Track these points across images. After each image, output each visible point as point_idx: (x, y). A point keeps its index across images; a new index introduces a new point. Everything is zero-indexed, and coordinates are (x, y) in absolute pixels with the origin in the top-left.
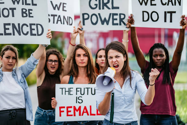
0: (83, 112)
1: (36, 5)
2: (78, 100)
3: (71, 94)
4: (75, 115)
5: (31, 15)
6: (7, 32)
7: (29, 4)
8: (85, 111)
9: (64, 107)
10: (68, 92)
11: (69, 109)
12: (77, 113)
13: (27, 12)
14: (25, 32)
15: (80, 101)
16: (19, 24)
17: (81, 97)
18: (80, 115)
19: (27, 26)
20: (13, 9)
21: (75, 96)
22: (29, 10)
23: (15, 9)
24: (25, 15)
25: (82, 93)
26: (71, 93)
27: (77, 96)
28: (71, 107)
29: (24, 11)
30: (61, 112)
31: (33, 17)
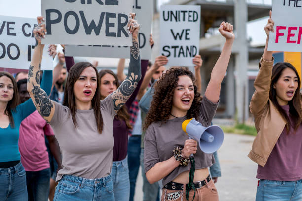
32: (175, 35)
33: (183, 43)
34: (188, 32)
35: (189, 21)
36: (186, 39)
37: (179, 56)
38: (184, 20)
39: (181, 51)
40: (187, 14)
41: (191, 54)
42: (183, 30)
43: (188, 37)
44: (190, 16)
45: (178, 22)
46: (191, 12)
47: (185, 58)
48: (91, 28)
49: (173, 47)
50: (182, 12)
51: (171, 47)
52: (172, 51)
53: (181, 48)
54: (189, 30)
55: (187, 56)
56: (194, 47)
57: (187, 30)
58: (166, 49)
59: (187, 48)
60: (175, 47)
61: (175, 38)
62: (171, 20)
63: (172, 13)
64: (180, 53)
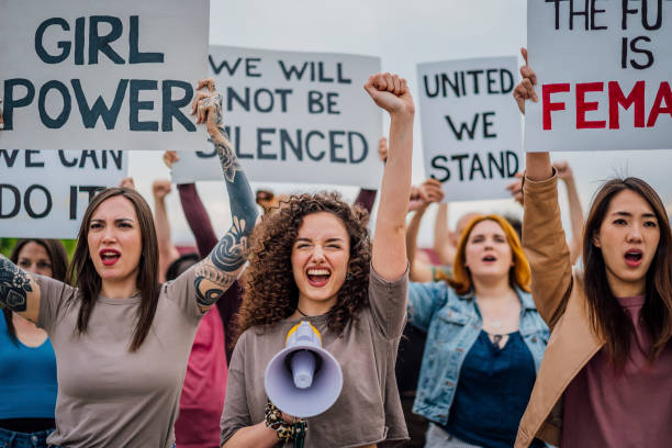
0: (656, 110)
1: (348, 81)
2: (631, 55)
3: (596, 25)
4: (614, 124)
5: (334, 108)
6: (266, 150)
7: (330, 80)
8: (663, 105)
9: (565, 88)
10: (583, 17)
11: (589, 97)
12: (627, 115)
13: (324, 101)
14: (316, 153)
15: (642, 59)
16: (299, 133)
17: (647, 39)
18: (639, 122)
19: (322, 136)
20: (284, 93)
21: (615, 34)
22: (330, 95)
23: (290, 91)
24: (316, 107)
25: (652, 21)
26: (599, 20)
27: (625, 34)
28: (598, 87)
29: (315, 97)
30: (549, 107)
31: (338, 113)
32: (458, 129)
33: (479, 146)
34: (489, 119)
35: (490, 92)
36: (486, 135)
37: (471, 177)
38: (476, 91)
39: (477, 166)
40: (482, 79)
41: (502, 171)
42: (477, 116)
43: (490, 130)
44: (490, 82)
45: (462, 97)
46: (495, 71)
47: (488, 180)
48: (95, 114)
49: (454, 158)
50: (469, 73)
51: (449, 158)
52: (453, 166)
53: (476, 157)
54: (493, 114)
55: (491, 176)
56: (508, 153)
57: (485, 115)
58: (440, 162)
59: (491, 157)
60: (459, 158)
61: (459, 136)
62: (445, 94)
63: (445, 77)
64: (473, 170)
